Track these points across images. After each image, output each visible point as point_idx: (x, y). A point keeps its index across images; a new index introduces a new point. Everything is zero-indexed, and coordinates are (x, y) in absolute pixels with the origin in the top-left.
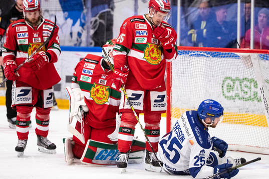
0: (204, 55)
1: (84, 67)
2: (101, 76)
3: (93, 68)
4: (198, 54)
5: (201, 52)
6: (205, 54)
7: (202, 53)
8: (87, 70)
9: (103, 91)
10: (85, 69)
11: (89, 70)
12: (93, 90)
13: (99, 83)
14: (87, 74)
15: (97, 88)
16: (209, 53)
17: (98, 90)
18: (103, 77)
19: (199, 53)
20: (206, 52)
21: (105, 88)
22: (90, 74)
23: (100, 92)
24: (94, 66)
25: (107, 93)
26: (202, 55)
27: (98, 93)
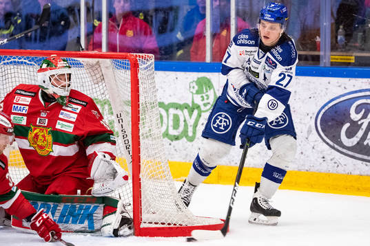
0: (25, 63)
1: (15, 102)
2: (40, 113)
3: (28, 103)
4: (15, 62)
5: (20, 59)
6: (27, 61)
7: (22, 60)
8: (19, 106)
9: (44, 136)
10: (16, 106)
11: (22, 107)
12: (31, 135)
13: (37, 124)
14: (19, 112)
15: (35, 132)
16: (33, 59)
17: (36, 136)
18: (43, 115)
19: (17, 60)
20: (28, 58)
21: (47, 130)
22: (24, 112)
23: (40, 137)
24: (29, 99)
25: (50, 138)
26: (22, 63)
27: (37, 139)
